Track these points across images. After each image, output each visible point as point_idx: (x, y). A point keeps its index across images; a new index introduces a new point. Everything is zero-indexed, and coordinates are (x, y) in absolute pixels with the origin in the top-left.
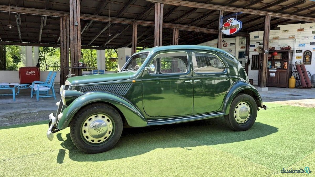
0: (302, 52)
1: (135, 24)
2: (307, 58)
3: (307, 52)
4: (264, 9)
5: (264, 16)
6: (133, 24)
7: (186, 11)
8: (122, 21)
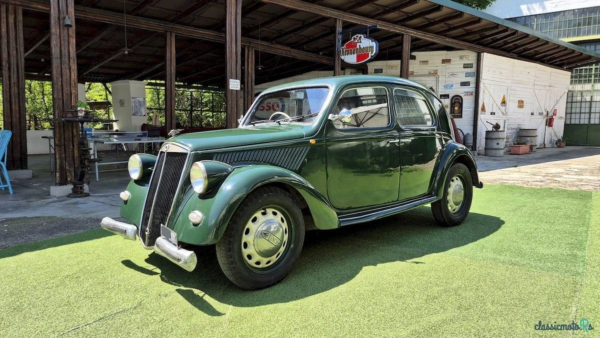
0: (448, 98)
1: (171, 32)
2: (456, 108)
3: (456, 97)
4: (403, 23)
5: (403, 35)
6: (166, 31)
7: (273, 14)
8: (143, 24)
